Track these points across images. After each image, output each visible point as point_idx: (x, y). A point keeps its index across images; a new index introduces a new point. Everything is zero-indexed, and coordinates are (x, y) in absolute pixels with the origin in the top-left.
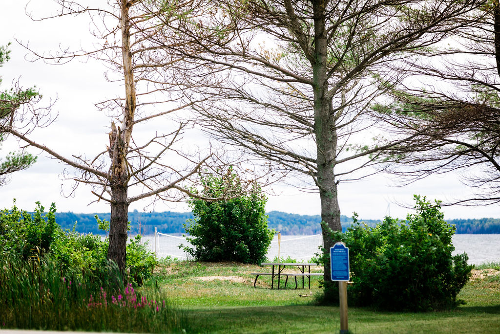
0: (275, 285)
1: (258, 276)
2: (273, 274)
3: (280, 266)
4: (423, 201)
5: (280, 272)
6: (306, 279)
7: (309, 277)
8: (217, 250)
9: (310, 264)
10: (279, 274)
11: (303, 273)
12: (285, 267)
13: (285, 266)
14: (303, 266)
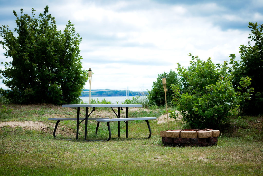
0: (82, 135)
1: (58, 121)
2: (78, 119)
3: (87, 109)
4: (259, 30)
5: (87, 116)
6: (123, 125)
7: (127, 122)
8: (29, 91)
9: (127, 105)
10: (86, 119)
11: (119, 116)
12: (94, 110)
13: (94, 108)
14: (119, 108)
